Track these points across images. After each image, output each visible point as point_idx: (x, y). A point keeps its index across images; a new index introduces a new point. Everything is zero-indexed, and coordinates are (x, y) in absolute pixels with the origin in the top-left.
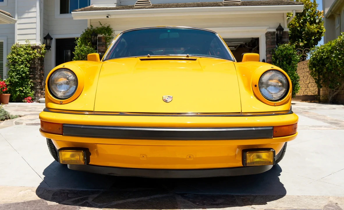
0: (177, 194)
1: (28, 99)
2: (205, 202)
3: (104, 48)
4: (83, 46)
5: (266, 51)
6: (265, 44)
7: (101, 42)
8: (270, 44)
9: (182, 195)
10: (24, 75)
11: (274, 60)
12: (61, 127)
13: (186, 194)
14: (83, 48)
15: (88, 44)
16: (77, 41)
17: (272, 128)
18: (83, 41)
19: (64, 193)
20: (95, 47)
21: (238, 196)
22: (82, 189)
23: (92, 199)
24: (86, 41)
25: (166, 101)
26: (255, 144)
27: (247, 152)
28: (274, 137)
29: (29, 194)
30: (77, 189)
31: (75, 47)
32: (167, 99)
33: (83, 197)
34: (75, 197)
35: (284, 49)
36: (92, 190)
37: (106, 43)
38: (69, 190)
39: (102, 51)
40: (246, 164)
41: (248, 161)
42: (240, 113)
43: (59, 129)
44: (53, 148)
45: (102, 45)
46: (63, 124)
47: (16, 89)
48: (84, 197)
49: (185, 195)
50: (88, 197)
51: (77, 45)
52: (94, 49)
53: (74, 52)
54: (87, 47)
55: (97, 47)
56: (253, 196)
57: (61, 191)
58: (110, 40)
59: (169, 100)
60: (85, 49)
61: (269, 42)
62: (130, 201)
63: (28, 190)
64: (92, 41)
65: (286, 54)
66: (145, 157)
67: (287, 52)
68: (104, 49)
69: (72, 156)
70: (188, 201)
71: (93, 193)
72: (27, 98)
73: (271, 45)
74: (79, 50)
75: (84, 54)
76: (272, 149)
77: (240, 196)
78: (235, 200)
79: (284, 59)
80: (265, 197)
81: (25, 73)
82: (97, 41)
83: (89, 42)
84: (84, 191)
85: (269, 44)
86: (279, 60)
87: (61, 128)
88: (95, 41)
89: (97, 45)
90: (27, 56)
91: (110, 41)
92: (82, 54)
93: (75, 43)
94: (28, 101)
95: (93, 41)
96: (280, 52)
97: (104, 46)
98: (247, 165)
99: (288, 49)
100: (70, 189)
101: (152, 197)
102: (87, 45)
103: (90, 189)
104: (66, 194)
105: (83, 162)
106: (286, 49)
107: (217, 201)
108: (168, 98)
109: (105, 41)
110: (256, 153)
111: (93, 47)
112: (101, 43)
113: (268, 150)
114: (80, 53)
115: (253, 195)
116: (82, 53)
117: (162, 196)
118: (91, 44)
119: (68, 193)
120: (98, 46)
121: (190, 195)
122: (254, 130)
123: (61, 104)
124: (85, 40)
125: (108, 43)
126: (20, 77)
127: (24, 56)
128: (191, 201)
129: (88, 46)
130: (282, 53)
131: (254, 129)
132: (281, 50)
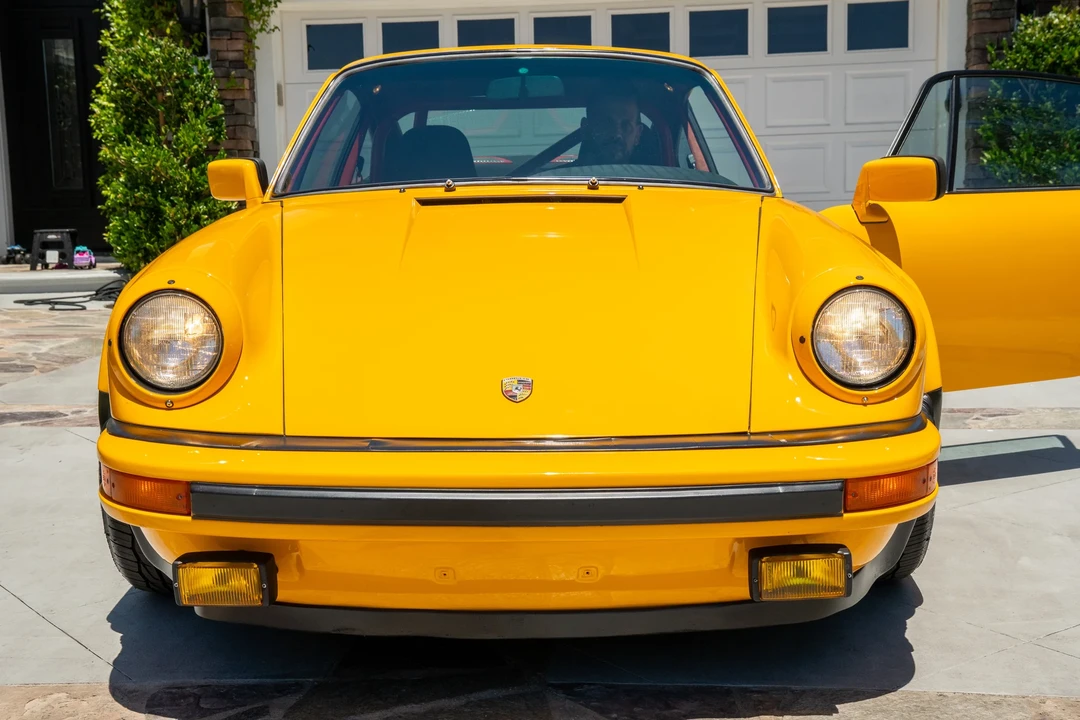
0: (553, 686)
2: (636, 709)
3: (240, 45)
4: (144, 38)
5: (968, 50)
6: (965, 17)
7: (225, 16)
8: (988, 15)
9: (569, 690)
11: (999, 92)
12: (181, 490)
13: (580, 685)
14: (144, 50)
15: (168, 31)
16: (107, 8)
17: (839, 484)
18: (139, 10)
19: (184, 697)
20: (196, 41)
21: (746, 690)
22: (241, 681)
23: (282, 712)
24: (152, 12)
25: (512, 398)
26: (788, 534)
27: (764, 559)
28: (846, 511)
29: (66, 709)
30: (227, 681)
31: (99, 35)
32: (516, 391)
33: (251, 707)
34: (225, 709)
35: (1047, 40)
36: (278, 680)
37: (247, 21)
38: (199, 686)
39: (231, 62)
40: (761, 596)
41: (766, 586)
42: (744, 434)
43: (177, 498)
44: (129, 545)
45: (228, 30)
46: (189, 484)
48: (256, 706)
49: (577, 690)
50: (267, 707)
51: (107, 25)
52: (194, 52)
53: (102, 64)
54: (162, 43)
55: (205, 39)
56: (793, 691)
57: (174, 691)
58: (265, 9)
59: (521, 394)
60: (152, 52)
61: (984, 7)
62: (405, 714)
63: (55, 696)
64: (180, 12)
65: (1054, 63)
66: (450, 573)
67: (1060, 57)
68: (237, 51)
69: (222, 580)
70: (584, 708)
71: (282, 690)
73: (993, 19)
74: (124, 56)
75: (149, 76)
76: (842, 546)
77: (753, 692)
78: (734, 703)
79: (1045, 88)
80: (832, 695)
82: (207, 9)
83: (168, 16)
84: (251, 687)
85: (981, 15)
86: (1023, 92)
87: (184, 494)
88: (197, 16)
89: (205, 32)
91: (263, 15)
92: (140, 77)
93: (100, 14)
95: (186, 11)
96: (1027, 54)
97: (240, 35)
98: (764, 598)
99: (1065, 40)
100: (202, 682)
101: (473, 697)
102: (162, 35)
103: (268, 680)
104: (192, 700)
105: (256, 599)
106: (1056, 40)
107: (675, 708)
108: (520, 387)
109: (241, 14)
110: (793, 560)
111: (188, 44)
112: (225, 22)
113: (827, 549)
114: (132, 71)
115: (793, 687)
116: (140, 71)
117: (503, 692)
118: (178, 28)
119: (198, 698)
120: (211, 35)
121: (592, 687)
122: (779, 493)
123: (169, 409)
124: (147, 10)
125: (256, 25)
128: (594, 709)
129: (166, 39)
130: (1037, 61)
131: (780, 489)
132: (1032, 48)
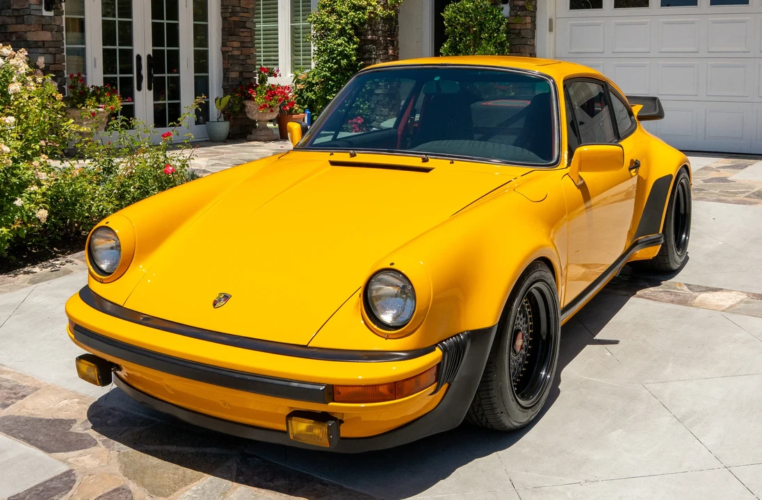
1: (355, 123)
10: (344, 62)
17: (323, 387)
27: (293, 418)
28: (333, 401)
29: (69, 408)
39: (520, 7)
47: (328, 97)
72: (354, 120)
81: (347, 57)
90: (354, 14)
94: (354, 128)
123: (102, 282)
126: (335, 67)
127: (347, 13)
